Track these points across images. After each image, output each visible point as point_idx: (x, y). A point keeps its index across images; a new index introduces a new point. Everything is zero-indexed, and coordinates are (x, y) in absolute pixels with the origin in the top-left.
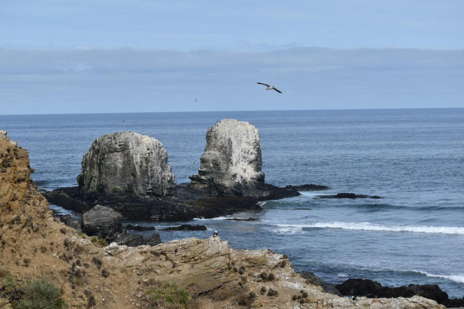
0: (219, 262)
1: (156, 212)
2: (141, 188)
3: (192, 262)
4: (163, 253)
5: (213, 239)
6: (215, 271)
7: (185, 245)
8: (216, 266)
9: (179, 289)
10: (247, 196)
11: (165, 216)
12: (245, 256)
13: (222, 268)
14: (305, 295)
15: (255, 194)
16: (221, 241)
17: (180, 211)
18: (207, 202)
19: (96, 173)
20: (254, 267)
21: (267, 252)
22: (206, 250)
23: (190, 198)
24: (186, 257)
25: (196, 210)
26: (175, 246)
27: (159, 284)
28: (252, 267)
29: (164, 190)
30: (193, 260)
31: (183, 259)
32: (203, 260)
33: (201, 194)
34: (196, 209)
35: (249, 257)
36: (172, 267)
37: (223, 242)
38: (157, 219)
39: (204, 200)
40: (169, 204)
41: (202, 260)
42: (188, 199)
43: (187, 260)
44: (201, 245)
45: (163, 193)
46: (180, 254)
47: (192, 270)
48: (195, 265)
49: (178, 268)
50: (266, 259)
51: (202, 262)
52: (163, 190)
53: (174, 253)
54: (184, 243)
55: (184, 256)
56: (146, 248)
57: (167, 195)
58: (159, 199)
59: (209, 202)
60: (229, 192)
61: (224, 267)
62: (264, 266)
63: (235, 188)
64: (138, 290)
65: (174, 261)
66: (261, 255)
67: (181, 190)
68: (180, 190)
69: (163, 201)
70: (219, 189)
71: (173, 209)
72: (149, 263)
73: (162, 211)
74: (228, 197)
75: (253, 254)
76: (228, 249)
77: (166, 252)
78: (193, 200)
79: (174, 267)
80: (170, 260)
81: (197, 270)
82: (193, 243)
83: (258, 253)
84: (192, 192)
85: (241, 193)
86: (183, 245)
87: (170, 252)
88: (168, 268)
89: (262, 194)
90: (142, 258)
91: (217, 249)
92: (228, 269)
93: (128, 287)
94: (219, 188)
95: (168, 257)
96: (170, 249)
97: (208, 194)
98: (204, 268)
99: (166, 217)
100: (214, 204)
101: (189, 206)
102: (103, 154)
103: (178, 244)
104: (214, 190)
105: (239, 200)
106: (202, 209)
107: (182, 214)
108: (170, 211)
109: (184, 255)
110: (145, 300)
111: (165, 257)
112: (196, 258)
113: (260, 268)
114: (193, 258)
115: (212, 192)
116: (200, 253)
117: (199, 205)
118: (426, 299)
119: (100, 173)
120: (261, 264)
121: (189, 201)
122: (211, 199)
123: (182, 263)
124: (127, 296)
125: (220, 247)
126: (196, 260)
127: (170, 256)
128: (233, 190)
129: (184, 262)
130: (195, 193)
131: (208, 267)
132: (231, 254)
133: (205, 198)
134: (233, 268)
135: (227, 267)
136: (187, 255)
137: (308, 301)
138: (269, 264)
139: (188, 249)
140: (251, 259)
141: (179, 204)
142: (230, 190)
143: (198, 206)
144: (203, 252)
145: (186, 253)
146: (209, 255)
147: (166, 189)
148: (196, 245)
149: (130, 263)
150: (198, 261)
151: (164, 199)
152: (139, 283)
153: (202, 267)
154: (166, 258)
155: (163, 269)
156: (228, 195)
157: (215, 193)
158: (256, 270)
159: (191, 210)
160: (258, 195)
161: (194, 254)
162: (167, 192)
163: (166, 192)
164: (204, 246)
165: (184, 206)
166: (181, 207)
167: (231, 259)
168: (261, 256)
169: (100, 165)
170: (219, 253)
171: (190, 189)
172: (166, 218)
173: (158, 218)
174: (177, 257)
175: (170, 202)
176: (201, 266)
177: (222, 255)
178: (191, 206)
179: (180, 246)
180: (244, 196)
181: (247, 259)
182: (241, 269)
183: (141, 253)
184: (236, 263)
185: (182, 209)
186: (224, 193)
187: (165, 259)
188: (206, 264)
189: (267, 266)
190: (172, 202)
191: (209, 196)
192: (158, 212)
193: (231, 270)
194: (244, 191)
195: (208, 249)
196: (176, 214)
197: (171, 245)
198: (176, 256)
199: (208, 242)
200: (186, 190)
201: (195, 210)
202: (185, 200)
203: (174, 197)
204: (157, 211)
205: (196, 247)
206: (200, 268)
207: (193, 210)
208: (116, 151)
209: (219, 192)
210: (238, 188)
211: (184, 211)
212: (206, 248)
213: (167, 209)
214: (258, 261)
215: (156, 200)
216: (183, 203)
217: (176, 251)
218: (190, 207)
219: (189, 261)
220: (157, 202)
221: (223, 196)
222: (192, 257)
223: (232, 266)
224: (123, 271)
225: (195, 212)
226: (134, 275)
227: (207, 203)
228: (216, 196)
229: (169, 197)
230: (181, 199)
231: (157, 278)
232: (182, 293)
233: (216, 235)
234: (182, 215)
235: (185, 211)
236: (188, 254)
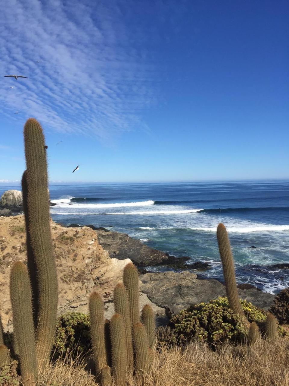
2: (17, 204)
4: (17, 218)
9: (21, 228)
14: (56, 227)
19: (5, 200)
27: (15, 226)
56: (12, 217)
64: (9, 228)
72: (12, 221)
90: (11, 220)
93: (6, 228)
102: (7, 196)
110: (11, 231)
118: (87, 227)
119: (6, 201)
124: (6, 230)
137: (56, 229)
149: (7, 221)
152: (9, 226)
155: (16, 223)
169: (6, 198)
183: (10, 218)
208: (11, 195)
217: (20, 217)
224: (5, 223)
226: (8, 224)
231: (15, 225)
232: (22, 228)
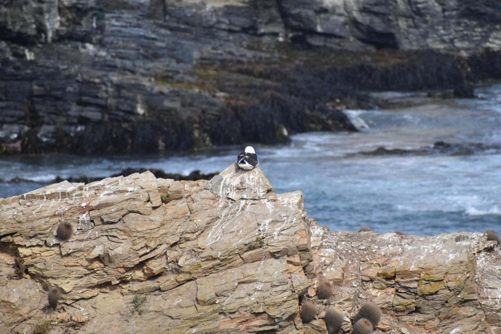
0: (259, 286)
1: (12, 112)
3: (136, 286)
5: (236, 182)
6: (242, 327)
7: (107, 205)
8: (247, 301)
10: (415, 48)
11: (51, 128)
12: (380, 261)
13: (273, 312)
15: (452, 41)
16: (269, 191)
17: (118, 109)
18: (240, 71)
20: (418, 310)
21: (482, 248)
22: (202, 231)
23: (163, 56)
24: (110, 261)
25: (191, 105)
26: (60, 211)
28: (411, 313)
29: (47, 16)
30: (139, 274)
31: (93, 271)
32: (187, 277)
33: (214, 37)
34: (189, 100)
35: (397, 264)
36: (44, 309)
37: (280, 199)
38: (15, 141)
39: (224, 64)
40: (69, 77)
41: (182, 277)
42: (155, 56)
43: (113, 274)
44: (181, 206)
45: (41, 29)
46: (82, 245)
47: (133, 321)
48: (151, 298)
49: (70, 310)
50: (478, 275)
51: (181, 284)
52: (41, 12)
53: (54, 241)
54: (102, 197)
55: (99, 259)
57: (60, 38)
58: (24, 56)
59: (247, 72)
60: (337, 31)
61: (282, 309)
62: (469, 310)
63: (364, 10)
65: (51, 281)
66: (451, 257)
67: (126, 15)
68: (118, 18)
69: (42, 61)
70: (294, 17)
71: (85, 98)
73: (37, 107)
74: (331, 50)
75: (417, 252)
76: (302, 226)
77: (17, 240)
78: (179, 61)
79: (52, 305)
80: (33, 276)
81: (159, 320)
82: (143, 197)
83: (440, 247)
84: (171, 29)
85: (391, 36)
86: (99, 207)
87: (35, 236)
88: (24, 311)
89: (485, 38)
91: (253, 225)
92: (298, 319)
94: (295, 11)
95: (28, 261)
96: (36, 224)
97: (244, 36)
98: (191, 312)
99: (55, 134)
100: (268, 82)
101: (157, 89)
103: (74, 201)
104: (271, 21)
105: (383, 64)
106: (215, 100)
107: (126, 121)
108: (74, 110)
109: (98, 251)
111: (10, 260)
112: (155, 266)
113: (448, 318)
114: (140, 266)
115: (262, 30)
116: (175, 244)
117: (202, 86)
120: (453, 301)
121: (158, 66)
122: (259, 61)
123: (93, 287)
125: (266, 216)
126: (153, 277)
127: (33, 256)
128: (355, 23)
129: (100, 286)
130: (185, 30)
131: (209, 309)
132: (313, 252)
133: (231, 53)
134: (323, 314)
135: (294, 307)
136: (111, 253)
138: (490, 302)
139: (120, 226)
140: (406, 274)
141: (115, 78)
142: (342, 19)
143: (196, 90)
144: (187, 240)
145: (108, 244)
146: (213, 254)
147: (55, 11)
148: (154, 208)
150: (162, 282)
151: (48, 56)
153: (180, 306)
154: (17, 266)
156: (332, 44)
157: (276, 35)
158: (427, 325)
159: (167, 104)
160: (466, 44)
161: (147, 246)
162: (62, 24)
163: (57, 26)
164: (191, 211)
165: (139, 87)
166: (124, 92)
167: (314, 275)
168: (453, 263)
170: (260, 243)
171: (165, 12)
172: (53, 141)
173: (19, 137)
174: (66, 260)
175: (74, 69)
176: (179, 301)
177: (273, 255)
178: (165, 88)
179: (82, 210)
180: (406, 46)
181: (390, 273)
182: (361, 321)
184: (335, 290)
185: (126, 98)
186: (313, 33)
187: (12, 271)
188: (200, 297)
189: (483, 308)
190: (85, 69)
191: (250, 48)
192: (18, 113)
193: (315, 323)
194: (402, 23)
195: (209, 225)
196: (100, 123)
197: (40, 205)
198: (62, 256)
199: (209, 194)
200: (149, 16)
201: (183, 105)
202: (139, 63)
203: (90, 47)
204: (16, 108)
205: (157, 217)
206: (173, 313)
207: (177, 105)
209: (294, 29)
210: (376, 14)
211: (135, 108)
212: (200, 220)
213: (57, 99)
214: (441, 286)
215: (11, 58)
216: (133, 72)
218: (161, 93)
219: (124, 281)
220: (17, 68)
221: (310, 47)
222: (137, 261)
223: (317, 306)
225: (186, 114)
227: (242, 77)
228: (279, 46)
229: (68, 47)
230: (122, 58)
233: (247, 165)
234: (125, 125)
235: (140, 110)
236: (119, 250)
